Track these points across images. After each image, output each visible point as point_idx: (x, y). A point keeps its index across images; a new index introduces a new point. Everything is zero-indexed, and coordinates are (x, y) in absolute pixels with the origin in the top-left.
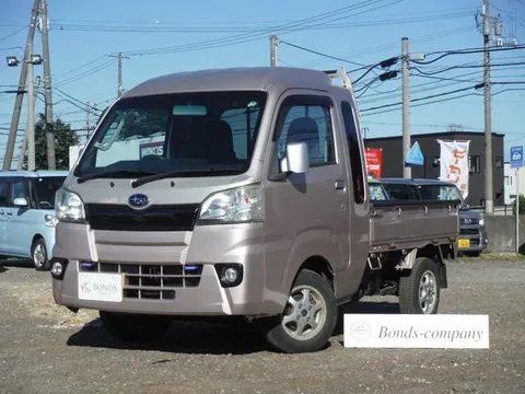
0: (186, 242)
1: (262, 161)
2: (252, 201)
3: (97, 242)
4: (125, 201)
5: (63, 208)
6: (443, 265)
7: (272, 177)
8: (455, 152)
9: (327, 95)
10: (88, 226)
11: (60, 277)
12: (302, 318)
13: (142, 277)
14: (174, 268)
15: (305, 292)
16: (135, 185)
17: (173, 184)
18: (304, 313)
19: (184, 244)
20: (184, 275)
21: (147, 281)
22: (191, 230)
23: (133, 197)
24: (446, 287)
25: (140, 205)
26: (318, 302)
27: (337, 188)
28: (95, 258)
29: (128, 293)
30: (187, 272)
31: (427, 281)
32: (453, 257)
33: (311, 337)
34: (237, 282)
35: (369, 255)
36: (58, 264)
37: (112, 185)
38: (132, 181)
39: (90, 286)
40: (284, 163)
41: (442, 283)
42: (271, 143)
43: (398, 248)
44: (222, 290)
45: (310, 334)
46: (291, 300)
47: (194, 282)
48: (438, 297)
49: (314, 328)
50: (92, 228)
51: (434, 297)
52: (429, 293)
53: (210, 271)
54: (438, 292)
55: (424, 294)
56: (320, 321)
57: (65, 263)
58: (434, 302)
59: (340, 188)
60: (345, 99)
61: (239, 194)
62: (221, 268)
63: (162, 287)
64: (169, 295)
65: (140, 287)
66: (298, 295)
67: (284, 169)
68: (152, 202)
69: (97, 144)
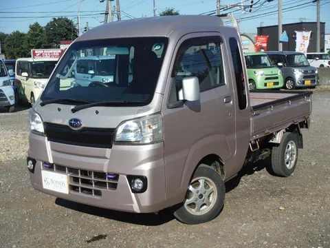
0: (107, 156)
1: (162, 94)
2: (154, 127)
3: (52, 149)
4: (66, 123)
5: (33, 123)
6: (301, 135)
7: (171, 105)
8: (304, 37)
9: (218, 34)
10: (46, 138)
11: (32, 171)
12: (199, 200)
13: (81, 178)
14: (100, 175)
15: (202, 182)
16: (74, 111)
17: (97, 112)
18: (201, 196)
19: (106, 158)
20: (107, 180)
21: (84, 181)
22: (110, 147)
23: (71, 120)
24: (302, 148)
25: (76, 126)
26: (211, 187)
27: (226, 103)
28: (51, 161)
29: (73, 188)
30: (109, 178)
31: (290, 148)
32: (307, 127)
33: (206, 212)
34: (144, 190)
35: (251, 142)
36: (30, 162)
37: (59, 110)
38: (73, 107)
39: (49, 181)
40: (181, 93)
41: (300, 145)
42: (170, 79)
43: (271, 132)
44: (133, 195)
45: (205, 210)
46: (191, 188)
47: (114, 186)
48: (297, 156)
49: (209, 205)
50: (48, 140)
51: (295, 156)
52: (291, 156)
53: (123, 180)
54: (297, 153)
55: (288, 157)
56: (213, 200)
57: (34, 162)
58: (294, 160)
59: (228, 102)
60: (232, 36)
61: (144, 122)
62: (131, 178)
63: (93, 187)
64: (98, 193)
65: (80, 185)
66: (196, 184)
67: (181, 98)
68: (84, 125)
69: (58, 76)
